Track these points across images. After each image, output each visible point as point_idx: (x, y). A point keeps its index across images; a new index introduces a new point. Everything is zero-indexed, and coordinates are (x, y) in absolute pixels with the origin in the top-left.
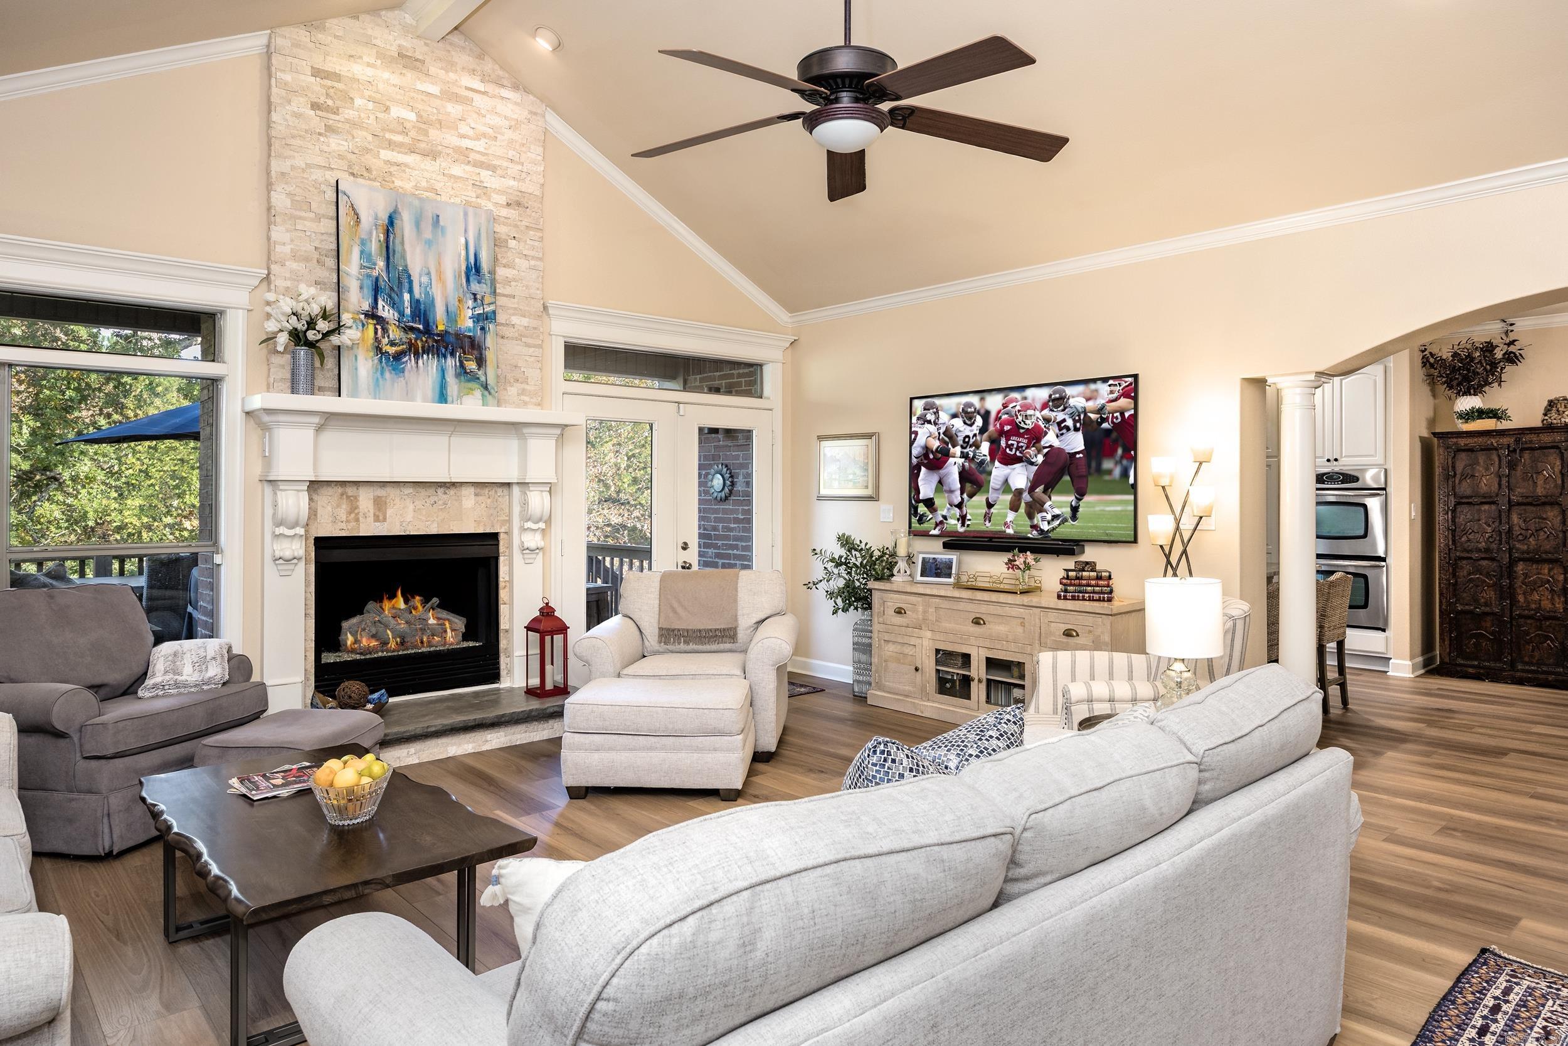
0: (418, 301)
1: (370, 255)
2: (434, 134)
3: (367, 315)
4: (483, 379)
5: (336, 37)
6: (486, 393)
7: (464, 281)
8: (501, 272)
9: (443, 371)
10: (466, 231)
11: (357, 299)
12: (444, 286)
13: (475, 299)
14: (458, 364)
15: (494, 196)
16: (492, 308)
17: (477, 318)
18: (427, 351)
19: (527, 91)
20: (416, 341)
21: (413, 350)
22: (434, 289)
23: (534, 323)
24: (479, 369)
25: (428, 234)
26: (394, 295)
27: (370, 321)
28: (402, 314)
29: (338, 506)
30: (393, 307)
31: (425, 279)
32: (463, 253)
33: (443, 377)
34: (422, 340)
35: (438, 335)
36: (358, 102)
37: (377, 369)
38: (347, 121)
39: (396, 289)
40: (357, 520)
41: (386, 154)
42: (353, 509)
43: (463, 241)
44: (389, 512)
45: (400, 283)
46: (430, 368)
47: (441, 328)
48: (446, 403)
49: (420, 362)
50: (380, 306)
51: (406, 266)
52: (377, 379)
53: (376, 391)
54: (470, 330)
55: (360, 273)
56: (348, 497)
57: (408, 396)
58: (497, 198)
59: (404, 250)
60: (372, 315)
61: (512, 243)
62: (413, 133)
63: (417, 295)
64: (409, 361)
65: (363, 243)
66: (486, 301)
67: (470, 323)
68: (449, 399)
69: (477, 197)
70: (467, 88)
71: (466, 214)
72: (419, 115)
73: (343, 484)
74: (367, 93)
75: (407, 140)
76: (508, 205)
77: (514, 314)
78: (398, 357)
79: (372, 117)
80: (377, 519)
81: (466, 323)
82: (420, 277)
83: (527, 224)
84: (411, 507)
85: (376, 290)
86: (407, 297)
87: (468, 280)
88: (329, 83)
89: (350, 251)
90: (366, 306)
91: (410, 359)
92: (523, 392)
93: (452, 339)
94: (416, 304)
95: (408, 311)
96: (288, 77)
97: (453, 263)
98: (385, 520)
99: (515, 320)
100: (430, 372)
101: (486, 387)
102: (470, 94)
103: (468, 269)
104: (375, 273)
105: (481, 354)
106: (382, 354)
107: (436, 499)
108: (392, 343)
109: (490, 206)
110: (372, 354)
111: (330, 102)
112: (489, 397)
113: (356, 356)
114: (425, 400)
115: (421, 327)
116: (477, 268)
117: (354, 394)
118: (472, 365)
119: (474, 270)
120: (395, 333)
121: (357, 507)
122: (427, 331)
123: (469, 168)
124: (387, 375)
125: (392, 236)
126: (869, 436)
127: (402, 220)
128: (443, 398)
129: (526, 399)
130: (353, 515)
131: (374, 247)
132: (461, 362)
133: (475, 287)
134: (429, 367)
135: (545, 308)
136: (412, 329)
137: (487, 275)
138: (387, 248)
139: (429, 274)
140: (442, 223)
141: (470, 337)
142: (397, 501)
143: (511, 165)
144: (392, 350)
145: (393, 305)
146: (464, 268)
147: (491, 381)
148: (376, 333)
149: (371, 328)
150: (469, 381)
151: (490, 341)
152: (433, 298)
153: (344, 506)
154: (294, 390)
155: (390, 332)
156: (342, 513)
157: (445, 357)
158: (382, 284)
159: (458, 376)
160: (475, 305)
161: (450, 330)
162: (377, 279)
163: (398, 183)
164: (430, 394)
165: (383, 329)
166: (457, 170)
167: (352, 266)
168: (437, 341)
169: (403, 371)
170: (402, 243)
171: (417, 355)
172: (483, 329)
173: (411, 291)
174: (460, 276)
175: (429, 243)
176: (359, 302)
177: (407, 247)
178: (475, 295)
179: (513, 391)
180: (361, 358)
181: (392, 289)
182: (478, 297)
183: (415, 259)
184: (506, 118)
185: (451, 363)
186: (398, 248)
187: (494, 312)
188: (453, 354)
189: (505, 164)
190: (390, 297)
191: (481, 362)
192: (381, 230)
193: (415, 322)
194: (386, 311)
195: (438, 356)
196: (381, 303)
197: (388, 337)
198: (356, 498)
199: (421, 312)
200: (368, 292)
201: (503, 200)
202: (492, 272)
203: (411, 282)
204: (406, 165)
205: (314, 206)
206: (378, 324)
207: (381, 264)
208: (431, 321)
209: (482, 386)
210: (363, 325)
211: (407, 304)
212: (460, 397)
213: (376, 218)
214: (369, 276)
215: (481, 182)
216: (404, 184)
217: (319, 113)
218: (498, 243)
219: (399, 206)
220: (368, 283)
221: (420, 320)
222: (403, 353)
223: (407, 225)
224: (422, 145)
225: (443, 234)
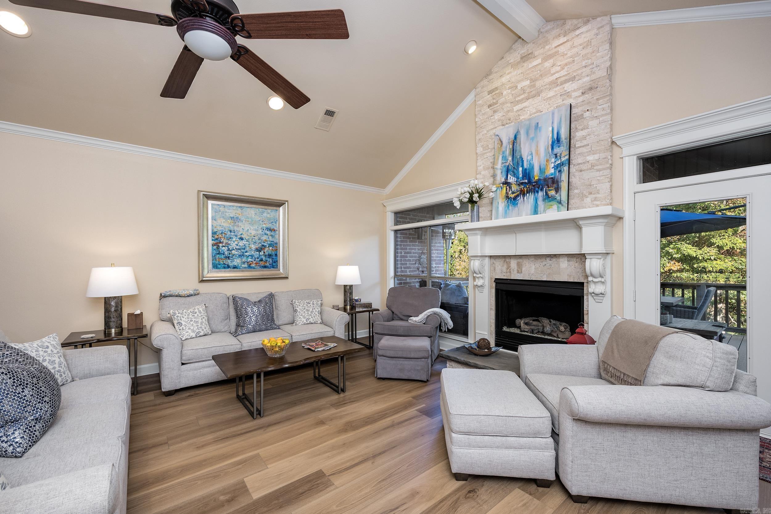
0: (526, 169)
1: (506, 157)
2: (538, 84)
3: (503, 184)
4: (558, 198)
5: (496, 73)
6: (560, 205)
7: (550, 150)
8: (575, 134)
9: (536, 200)
10: (553, 123)
11: (499, 178)
12: (539, 157)
13: (556, 157)
14: (544, 194)
15: (573, 94)
16: (567, 157)
17: (557, 167)
18: (529, 192)
20: (524, 189)
21: (523, 193)
22: (534, 161)
23: (605, 155)
24: (556, 194)
25: (532, 135)
26: (515, 171)
27: (505, 186)
28: (518, 178)
29: (503, 266)
30: (514, 176)
31: (529, 158)
32: (551, 135)
33: (536, 202)
34: (527, 187)
35: (535, 182)
36: (505, 93)
37: (506, 206)
38: (501, 104)
39: (516, 167)
40: (510, 272)
41: (517, 108)
42: (509, 267)
43: (551, 129)
44: (523, 269)
45: (518, 164)
46: (530, 200)
47: (536, 178)
48: (537, 214)
49: (525, 198)
50: (509, 178)
51: (521, 155)
52: (506, 210)
53: (506, 215)
54: (552, 174)
55: (501, 166)
56: (507, 262)
58: (575, 94)
59: (520, 148)
60: (506, 183)
61: (587, 114)
62: (528, 90)
63: (525, 166)
64: (520, 199)
65: (503, 153)
66: (563, 155)
67: (552, 171)
68: (539, 212)
69: (563, 101)
70: (556, 47)
71: (553, 114)
72: (531, 79)
73: (504, 257)
74: (508, 87)
75: (526, 95)
76: (583, 93)
77: (588, 155)
78: (515, 198)
79: (510, 95)
80: (518, 272)
81: (550, 171)
82: (527, 157)
83: (597, 97)
84: (534, 267)
85: (508, 171)
86: (521, 169)
87: (552, 148)
88: (494, 93)
89: (498, 159)
90: (503, 180)
91: (521, 198)
92: (596, 199)
93: (542, 182)
94: (525, 171)
95: (521, 176)
96: (481, 102)
97: (545, 143)
98: (521, 272)
99: (590, 158)
100: (530, 202)
101: (560, 202)
102: (558, 49)
103: (553, 143)
104: (508, 164)
105: (558, 185)
106: (509, 198)
107: (546, 263)
108: (513, 193)
110: (504, 200)
111: (495, 101)
112: (562, 208)
113: (498, 202)
114: (527, 215)
115: (526, 181)
116: (558, 140)
117: (497, 218)
118: (552, 193)
119: (557, 141)
120: (515, 188)
121: (510, 267)
122: (530, 182)
123: (558, 88)
124: (510, 207)
125: (515, 144)
127: (520, 134)
128: (536, 212)
129: (597, 202)
130: (508, 270)
131: (508, 152)
132: (546, 192)
133: (556, 150)
135: (613, 142)
136: (522, 183)
137: (566, 141)
138: (513, 150)
139: (532, 154)
140: (539, 126)
141: (552, 178)
142: (527, 264)
143: (584, 69)
144: (512, 196)
145: (515, 175)
146: (550, 143)
147: (565, 198)
148: (506, 190)
149: (505, 188)
150: (550, 201)
151: (564, 177)
152: (533, 165)
153: (505, 266)
154: (472, 221)
155: (513, 188)
156: (504, 269)
157: (538, 192)
158: (510, 167)
159: (544, 200)
160: (556, 160)
161: (541, 178)
162: (508, 166)
163: (522, 118)
164: (529, 212)
165: (509, 188)
166: (551, 94)
167: (499, 166)
168: (534, 186)
169: (517, 204)
170: (520, 145)
171: (524, 195)
172: (560, 171)
173: (522, 166)
174: (548, 148)
176: (501, 179)
177: (522, 146)
178: (556, 155)
179: (588, 200)
181: (514, 168)
182: (558, 155)
183: (525, 150)
186: (518, 148)
187: (570, 159)
188: (542, 190)
189: (580, 72)
190: (513, 172)
191: (557, 189)
192: (511, 143)
193: (524, 179)
194: (512, 179)
195: (534, 193)
196: (509, 176)
197: (512, 190)
198: (510, 262)
199: (527, 174)
200: (504, 174)
201: (579, 93)
202: (569, 138)
203: (523, 161)
204: (525, 107)
206: (507, 186)
207: (510, 159)
208: (531, 177)
209: (558, 202)
210: (502, 188)
211: (520, 173)
212: (545, 211)
213: (509, 139)
214: (505, 166)
215: (565, 91)
216: (524, 116)
217: (491, 108)
218: (572, 118)
219: (519, 129)
220: (505, 169)
221: (526, 178)
222: (518, 196)
223: (522, 137)
224: (533, 93)
225: (540, 131)
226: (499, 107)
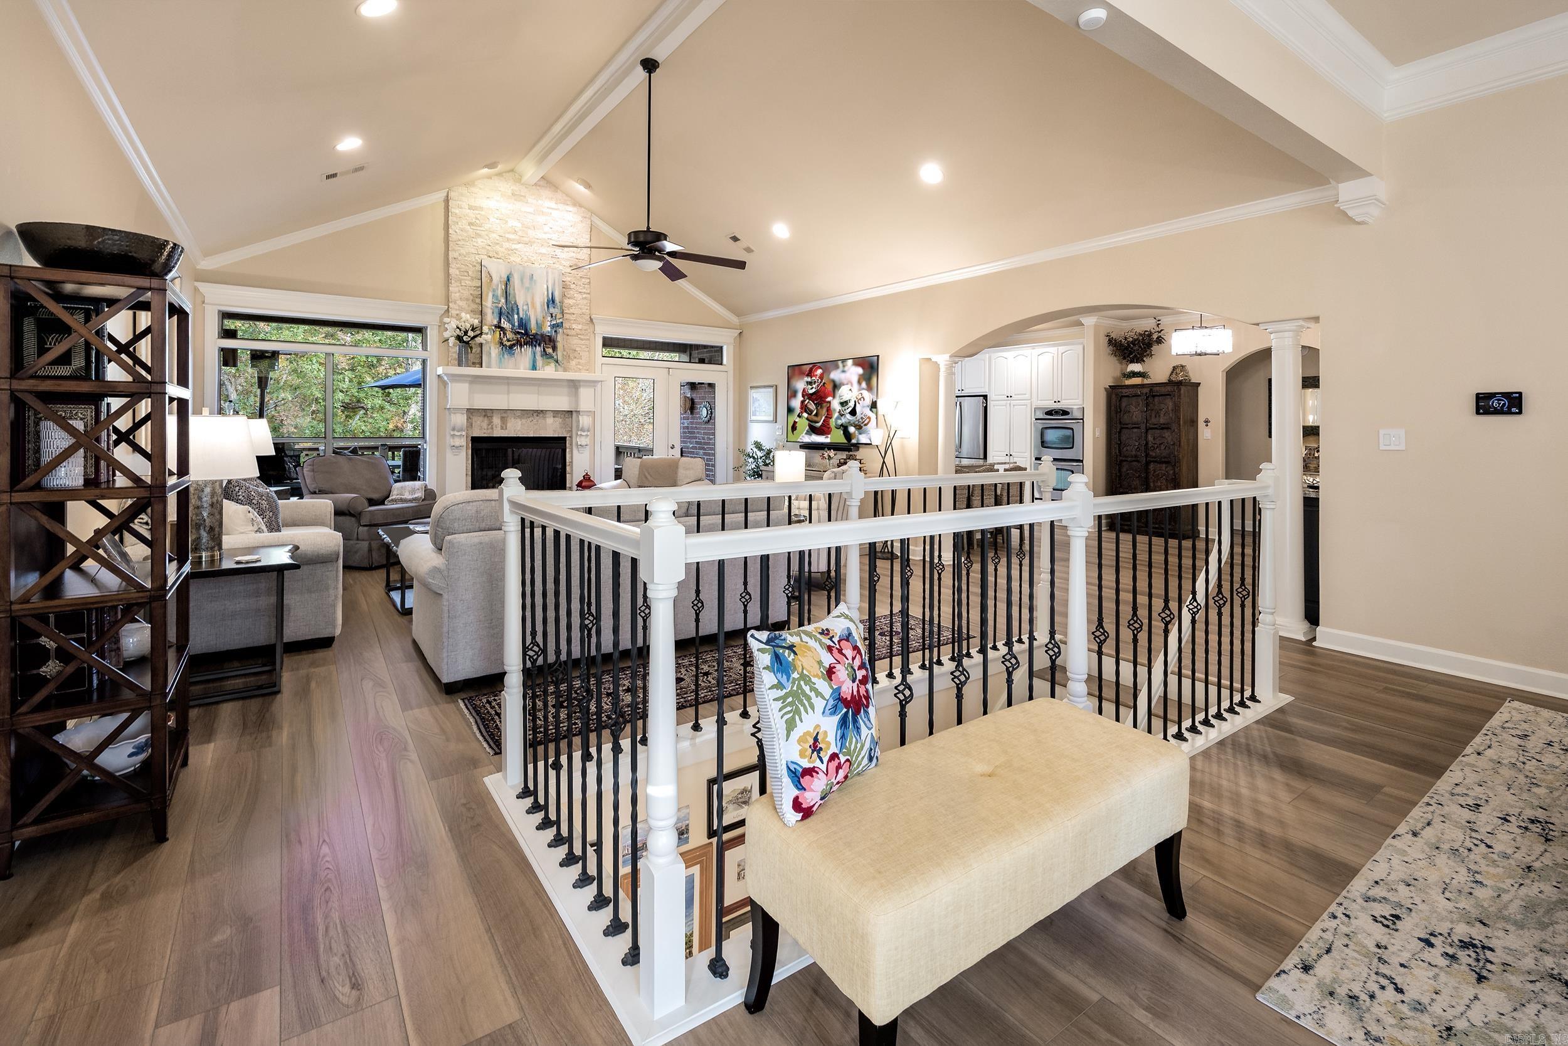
0: (522, 319)
1: (497, 296)
2: (531, 233)
3: (496, 327)
4: (555, 357)
5: (480, 189)
6: (557, 365)
7: (546, 307)
8: (566, 301)
9: (534, 354)
10: (547, 282)
11: (491, 319)
12: (535, 309)
13: (552, 317)
14: (542, 350)
15: (563, 263)
16: (561, 320)
17: (553, 326)
18: (526, 344)
19: (581, 206)
20: (521, 339)
21: (519, 343)
22: (530, 312)
23: (585, 328)
24: (553, 352)
25: (527, 284)
26: (509, 316)
27: (497, 330)
28: (513, 325)
29: (483, 421)
31: (525, 307)
32: (546, 293)
33: (535, 357)
34: (524, 339)
35: (532, 336)
36: (492, 219)
37: (501, 353)
38: (487, 230)
39: (510, 313)
40: (492, 428)
41: (506, 245)
42: (490, 423)
43: (546, 286)
44: (509, 425)
45: (513, 310)
47: (534, 332)
48: (536, 370)
49: (523, 349)
50: (502, 322)
51: (516, 301)
52: (501, 358)
53: (500, 365)
54: (549, 333)
55: (492, 306)
56: (488, 417)
57: (516, 367)
59: (515, 294)
60: (498, 326)
61: (572, 287)
62: (520, 233)
63: (521, 316)
64: (517, 349)
65: (494, 291)
66: (557, 317)
67: (549, 329)
68: (538, 368)
69: (554, 264)
70: (549, 208)
71: (547, 273)
72: (523, 224)
73: (485, 410)
74: (496, 216)
75: (517, 237)
76: (571, 267)
77: (573, 323)
78: (511, 347)
79: (499, 227)
80: (502, 428)
81: (547, 329)
82: (523, 307)
83: (581, 276)
84: (520, 422)
85: (500, 314)
86: (516, 317)
87: (548, 307)
88: (477, 212)
89: (487, 295)
90: (495, 322)
92: (579, 364)
93: (539, 337)
94: (520, 320)
95: (516, 324)
96: (457, 211)
97: (540, 298)
98: (506, 429)
99: (574, 326)
100: (528, 355)
101: (557, 362)
102: (550, 211)
103: (548, 301)
104: (500, 306)
105: (555, 345)
106: (503, 346)
107: (533, 418)
108: (508, 340)
109: (561, 268)
110: (498, 346)
111: (477, 221)
112: (559, 367)
113: (490, 347)
114: (525, 369)
115: (523, 332)
116: (553, 302)
117: (489, 366)
118: (550, 351)
119: (552, 301)
120: (510, 335)
121: (492, 422)
122: (526, 334)
123: (549, 249)
124: (506, 356)
125: (508, 287)
126: (771, 386)
127: (514, 278)
128: (534, 368)
129: (581, 367)
130: (490, 426)
131: (499, 292)
132: (544, 349)
133: (552, 310)
134: (527, 351)
135: (591, 320)
136: (518, 333)
137: (559, 304)
138: (506, 292)
139: (528, 304)
140: (534, 278)
141: (549, 336)
142: (513, 419)
144: (508, 344)
145: (509, 321)
146: (546, 300)
147: (560, 358)
148: (500, 335)
149: (498, 333)
150: (548, 358)
151: (559, 338)
152: (530, 317)
153: (486, 422)
154: (460, 365)
155: (508, 335)
156: (485, 425)
157: (535, 346)
158: (503, 311)
159: (542, 356)
160: (552, 319)
161: (538, 333)
162: (501, 308)
163: (512, 259)
164: (527, 366)
165: (504, 333)
166: (543, 250)
167: (488, 303)
168: (531, 339)
169: (514, 353)
170: (514, 290)
171: (521, 346)
172: (556, 331)
173: (518, 314)
174: (544, 305)
175: (528, 289)
177: (516, 291)
178: (552, 314)
179: (573, 363)
180: (492, 348)
181: (508, 313)
182: (554, 315)
183: (520, 297)
184: (569, 221)
185: (538, 349)
186: (512, 292)
187: (562, 323)
188: (540, 345)
190: (507, 317)
191: (554, 348)
192: (503, 283)
193: (519, 329)
194: (505, 324)
195: (532, 346)
196: (503, 320)
197: (507, 337)
198: (492, 417)
199: (523, 324)
200: (496, 315)
201: (568, 264)
202: (561, 302)
203: (518, 309)
204: (516, 250)
205: (470, 273)
206: (501, 331)
207: (503, 301)
208: (528, 328)
209: (555, 361)
210: (494, 332)
211: (516, 320)
212: (543, 367)
213: (501, 278)
214: (497, 307)
215: (556, 256)
216: (514, 259)
217: (472, 227)
218: (565, 286)
219: (512, 271)
220: (497, 311)
221: (523, 328)
222: (514, 345)
223: (516, 281)
224: (524, 239)
225: (535, 283)
226: (483, 232)
